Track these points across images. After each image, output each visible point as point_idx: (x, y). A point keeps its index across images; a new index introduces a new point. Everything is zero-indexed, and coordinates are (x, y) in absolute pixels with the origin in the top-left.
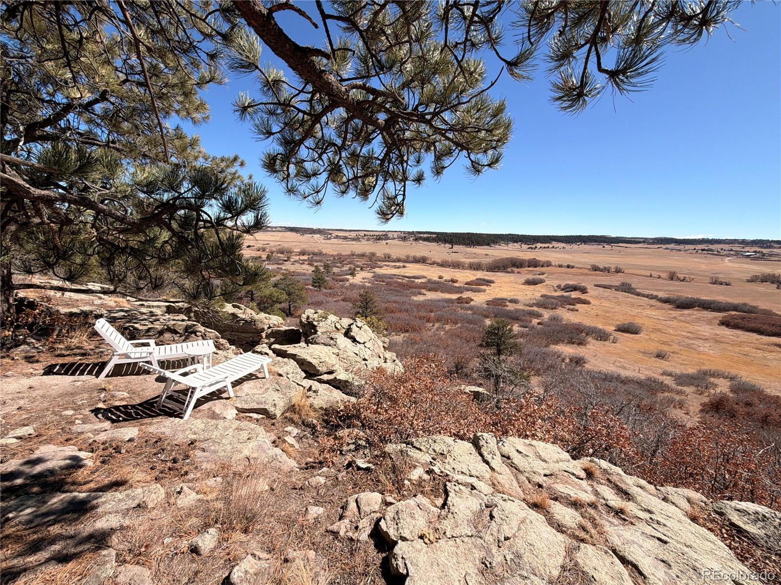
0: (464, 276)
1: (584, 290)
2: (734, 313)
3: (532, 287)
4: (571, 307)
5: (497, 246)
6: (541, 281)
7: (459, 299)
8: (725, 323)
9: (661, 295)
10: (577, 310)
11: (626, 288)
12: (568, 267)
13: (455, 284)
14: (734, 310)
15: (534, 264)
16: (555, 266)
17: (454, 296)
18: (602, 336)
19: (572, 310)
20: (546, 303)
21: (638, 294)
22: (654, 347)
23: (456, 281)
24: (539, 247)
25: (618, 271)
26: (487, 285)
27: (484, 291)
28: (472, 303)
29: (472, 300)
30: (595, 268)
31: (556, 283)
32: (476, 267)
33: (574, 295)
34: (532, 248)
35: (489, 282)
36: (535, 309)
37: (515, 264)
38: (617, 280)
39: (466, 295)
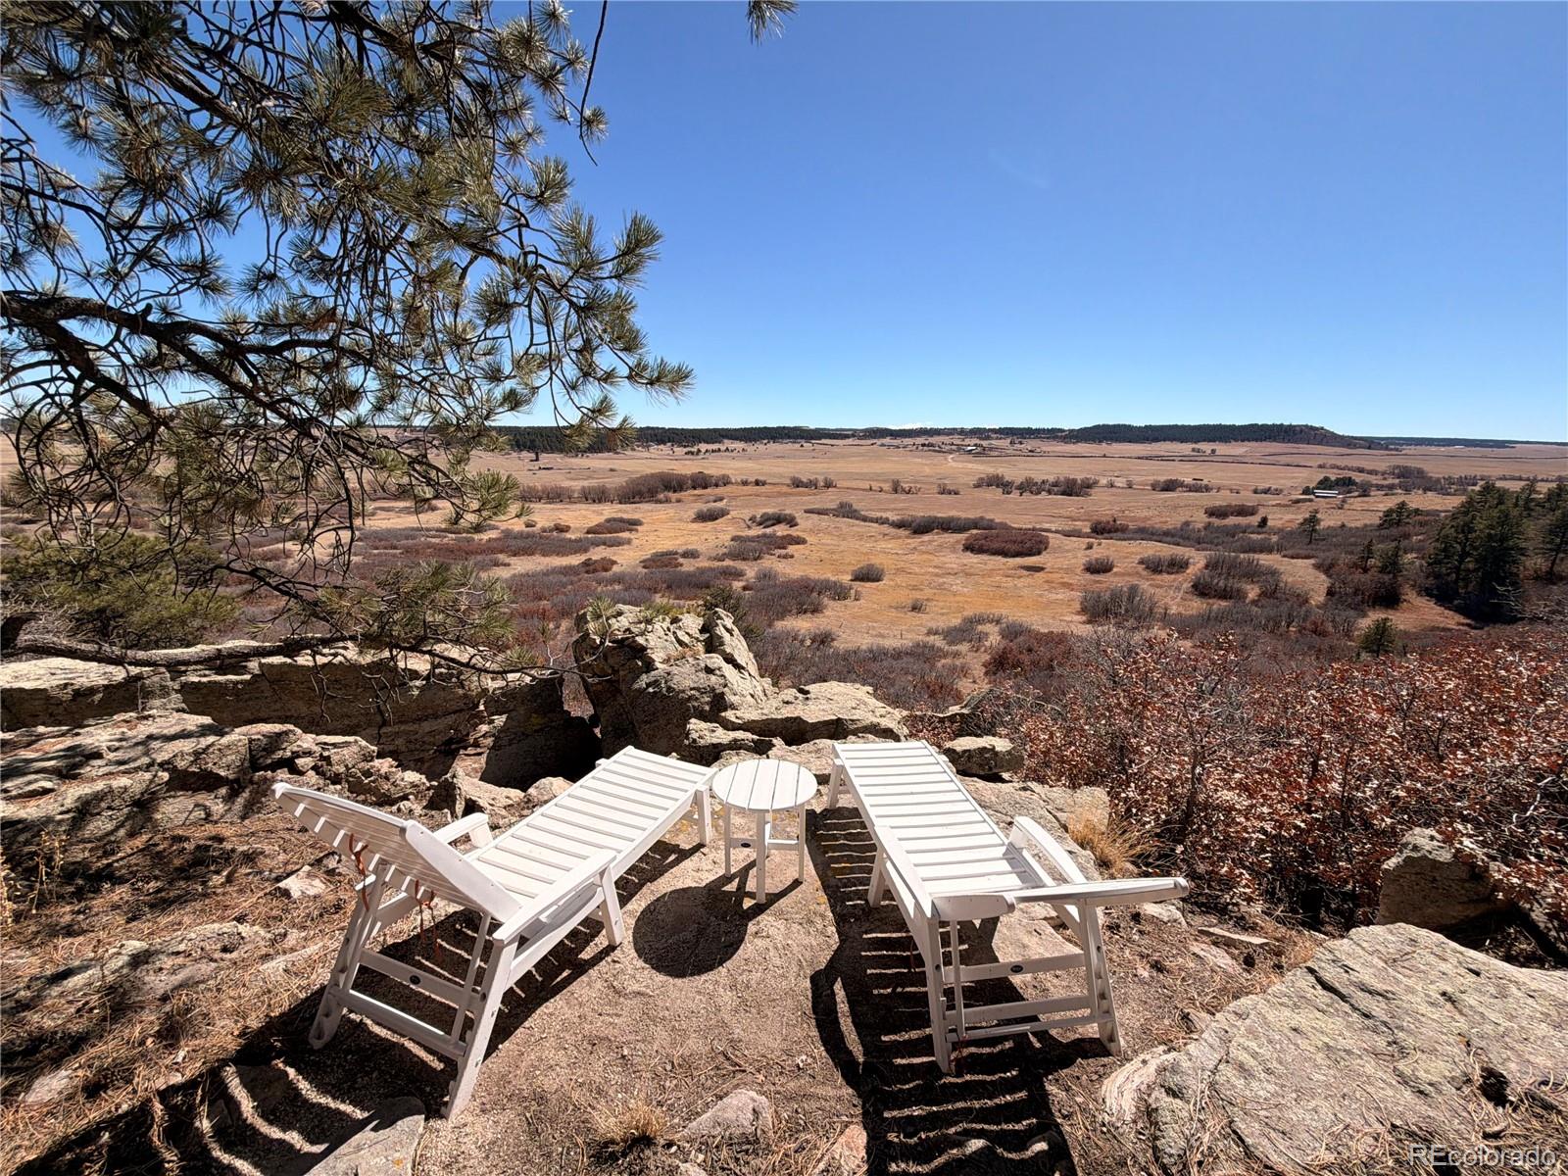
0: (580, 518)
1: (791, 522)
2: (975, 532)
3: (710, 525)
4: (783, 552)
5: (629, 453)
6: (723, 513)
7: (587, 563)
8: (969, 548)
9: (893, 517)
10: (792, 557)
11: (846, 511)
12: (757, 483)
13: (568, 536)
14: (976, 528)
15: (701, 482)
16: (737, 483)
17: (576, 560)
18: (840, 593)
19: (785, 557)
20: (743, 550)
21: (865, 519)
22: (907, 597)
23: (566, 529)
24: (703, 450)
25: (829, 485)
26: (631, 530)
27: (629, 542)
28: (615, 568)
29: (614, 563)
30: (797, 483)
31: (746, 514)
32: (597, 496)
33: (781, 530)
34: (692, 453)
35: (633, 524)
36: (727, 563)
37: (669, 486)
38: (830, 499)
39: (597, 554)
